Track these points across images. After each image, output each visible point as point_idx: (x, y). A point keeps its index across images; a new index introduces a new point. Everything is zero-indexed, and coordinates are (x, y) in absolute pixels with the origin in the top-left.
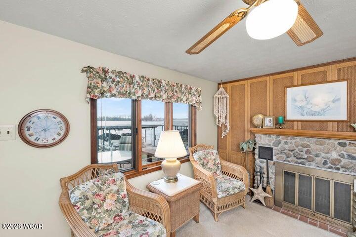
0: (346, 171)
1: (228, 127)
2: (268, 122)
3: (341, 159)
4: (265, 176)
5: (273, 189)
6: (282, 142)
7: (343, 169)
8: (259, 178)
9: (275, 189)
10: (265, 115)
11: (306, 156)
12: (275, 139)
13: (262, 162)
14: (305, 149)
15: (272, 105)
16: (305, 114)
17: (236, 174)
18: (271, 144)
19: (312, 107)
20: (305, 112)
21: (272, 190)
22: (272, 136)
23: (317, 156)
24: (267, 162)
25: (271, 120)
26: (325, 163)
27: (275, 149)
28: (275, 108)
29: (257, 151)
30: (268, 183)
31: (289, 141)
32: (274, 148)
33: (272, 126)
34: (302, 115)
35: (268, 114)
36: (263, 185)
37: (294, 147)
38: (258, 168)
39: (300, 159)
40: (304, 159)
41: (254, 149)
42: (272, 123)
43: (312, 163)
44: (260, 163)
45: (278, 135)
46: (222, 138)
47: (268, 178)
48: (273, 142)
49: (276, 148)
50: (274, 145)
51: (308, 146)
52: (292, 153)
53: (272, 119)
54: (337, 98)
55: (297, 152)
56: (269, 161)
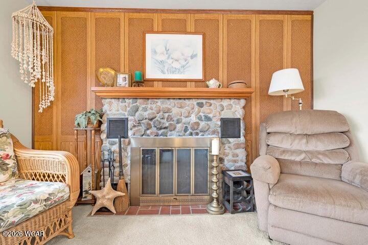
0: (203, 135)
1: (52, 88)
2: (121, 80)
3: (199, 122)
4: (117, 164)
5: (129, 182)
6: (140, 109)
7: (201, 133)
8: (107, 170)
9: (130, 180)
10: (117, 71)
11: (167, 125)
12: (131, 106)
13: (113, 144)
14: (166, 115)
15: (127, 56)
16: (166, 71)
17: (51, 172)
18: (126, 113)
19: (172, 63)
20: (166, 68)
21: (127, 184)
22: (127, 101)
23: (178, 122)
24: (120, 142)
25: (125, 78)
26: (186, 130)
27: (131, 120)
28: (131, 61)
29: (104, 127)
30: (121, 174)
31: (149, 106)
32: (130, 118)
33: (127, 86)
34: (163, 72)
35: (122, 70)
36: (112, 180)
37: (154, 113)
38: (106, 153)
39: (161, 129)
40: (165, 128)
41: (100, 123)
42: (127, 82)
43: (173, 132)
44: (110, 145)
45: (135, 98)
46: (41, 111)
47: (121, 166)
48: (128, 109)
49: (132, 118)
50: (129, 115)
51: (168, 111)
52: (152, 123)
53: (127, 76)
54: (195, 53)
55: (157, 120)
56: (122, 139)
